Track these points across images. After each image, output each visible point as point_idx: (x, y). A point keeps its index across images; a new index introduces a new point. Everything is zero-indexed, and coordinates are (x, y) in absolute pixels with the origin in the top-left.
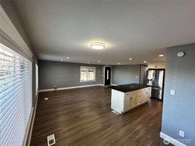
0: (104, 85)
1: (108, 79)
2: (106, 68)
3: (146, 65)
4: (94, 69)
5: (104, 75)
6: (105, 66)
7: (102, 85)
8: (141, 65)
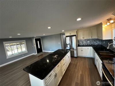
0: (37, 53)
1: (39, 48)
2: (35, 39)
3: (64, 34)
4: (24, 42)
5: (35, 46)
6: (34, 38)
7: (35, 54)
8: (61, 34)
